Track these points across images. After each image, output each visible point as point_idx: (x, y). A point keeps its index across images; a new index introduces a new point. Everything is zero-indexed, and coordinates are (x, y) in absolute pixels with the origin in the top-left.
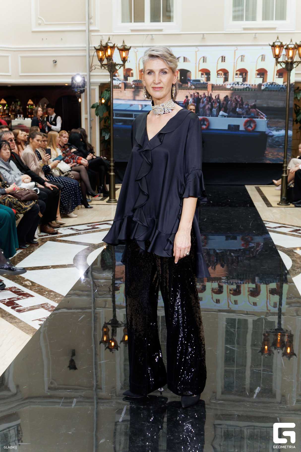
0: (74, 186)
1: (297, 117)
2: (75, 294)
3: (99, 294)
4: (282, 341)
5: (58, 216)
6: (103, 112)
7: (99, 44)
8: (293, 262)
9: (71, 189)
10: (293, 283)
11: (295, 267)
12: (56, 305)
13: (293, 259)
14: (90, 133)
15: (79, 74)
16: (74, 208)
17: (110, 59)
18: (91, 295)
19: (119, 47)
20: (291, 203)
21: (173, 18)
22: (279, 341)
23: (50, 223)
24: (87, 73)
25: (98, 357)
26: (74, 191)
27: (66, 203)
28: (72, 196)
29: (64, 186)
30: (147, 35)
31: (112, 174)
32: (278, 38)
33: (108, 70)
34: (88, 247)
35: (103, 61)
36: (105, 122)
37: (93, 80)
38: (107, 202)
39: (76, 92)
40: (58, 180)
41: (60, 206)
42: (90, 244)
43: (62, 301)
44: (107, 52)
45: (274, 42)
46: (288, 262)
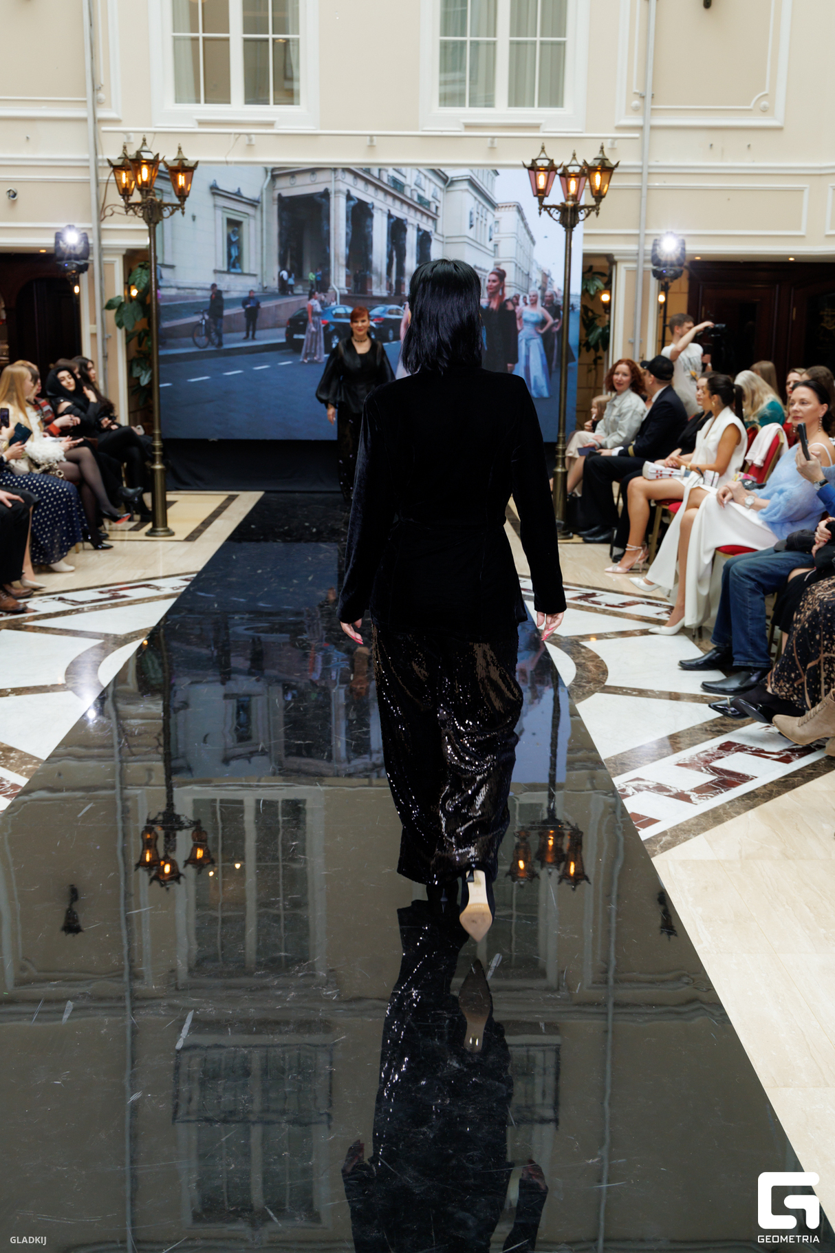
0: (65, 496)
1: (588, 335)
2: (69, 755)
3: (131, 752)
4: (557, 848)
5: (28, 568)
6: (135, 320)
7: (120, 154)
8: (577, 669)
9: (58, 505)
10: (579, 716)
11: (582, 678)
12: (22, 781)
13: (577, 661)
14: (105, 370)
15: (73, 226)
16: (68, 549)
17: (147, 191)
18: (112, 756)
19: (169, 161)
20: (574, 533)
21: (298, 95)
22: (550, 849)
23: (8, 587)
24: (92, 224)
25: (133, 899)
26: (66, 507)
27: (47, 538)
28: (60, 521)
29: (41, 496)
30: (237, 136)
31: (158, 467)
32: (543, 148)
33: (143, 217)
34: (101, 641)
35: (131, 195)
36: (140, 343)
37: (108, 241)
38: (147, 534)
39: (66, 271)
40: (24, 482)
41: (31, 545)
42: (107, 635)
43: (38, 771)
44: (141, 173)
45: (534, 158)
46: (566, 668)
